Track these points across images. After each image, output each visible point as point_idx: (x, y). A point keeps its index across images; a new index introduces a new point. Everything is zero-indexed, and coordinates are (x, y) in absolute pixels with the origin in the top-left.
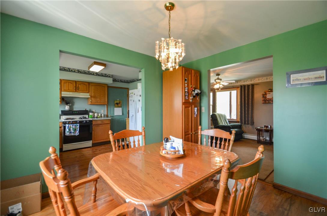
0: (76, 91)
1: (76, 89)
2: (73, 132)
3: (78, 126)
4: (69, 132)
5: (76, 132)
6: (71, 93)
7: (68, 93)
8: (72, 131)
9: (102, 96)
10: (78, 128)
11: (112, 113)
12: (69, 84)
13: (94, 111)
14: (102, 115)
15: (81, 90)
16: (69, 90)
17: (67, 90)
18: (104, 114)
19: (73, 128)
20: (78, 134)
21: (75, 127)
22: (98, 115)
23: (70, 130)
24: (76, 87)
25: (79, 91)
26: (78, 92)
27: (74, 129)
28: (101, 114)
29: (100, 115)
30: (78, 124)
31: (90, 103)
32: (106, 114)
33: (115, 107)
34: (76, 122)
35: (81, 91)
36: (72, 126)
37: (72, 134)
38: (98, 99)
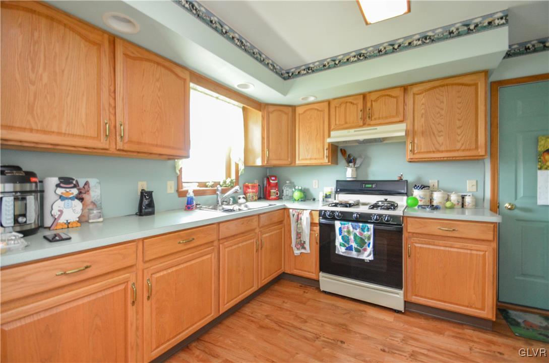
0: (364, 124)
1: (363, 119)
2: (356, 246)
3: (368, 230)
4: (344, 246)
5: (365, 250)
6: (352, 131)
7: (345, 132)
8: (354, 245)
9: (458, 123)
10: (369, 238)
11: (521, 193)
12: (346, 106)
13: (432, 182)
14: (468, 200)
15: (379, 118)
16: (346, 123)
17: (342, 125)
18: (480, 195)
19: (355, 236)
20: (371, 258)
21: (361, 234)
22: (448, 200)
23: (346, 240)
24: (363, 110)
25: (372, 123)
26: (369, 125)
27: (358, 240)
28: (463, 197)
29: (454, 198)
30: (371, 226)
31: (410, 156)
32: (488, 195)
33: (540, 169)
34: (363, 219)
35: (377, 122)
36: (351, 229)
37: (354, 254)
38: (441, 139)
